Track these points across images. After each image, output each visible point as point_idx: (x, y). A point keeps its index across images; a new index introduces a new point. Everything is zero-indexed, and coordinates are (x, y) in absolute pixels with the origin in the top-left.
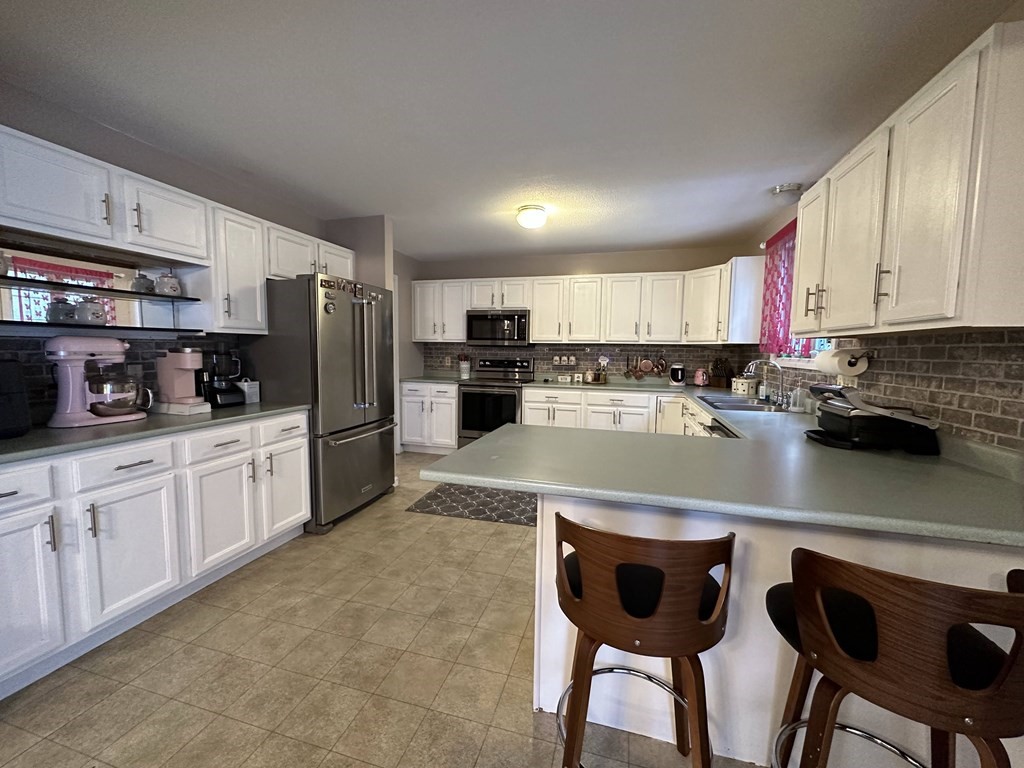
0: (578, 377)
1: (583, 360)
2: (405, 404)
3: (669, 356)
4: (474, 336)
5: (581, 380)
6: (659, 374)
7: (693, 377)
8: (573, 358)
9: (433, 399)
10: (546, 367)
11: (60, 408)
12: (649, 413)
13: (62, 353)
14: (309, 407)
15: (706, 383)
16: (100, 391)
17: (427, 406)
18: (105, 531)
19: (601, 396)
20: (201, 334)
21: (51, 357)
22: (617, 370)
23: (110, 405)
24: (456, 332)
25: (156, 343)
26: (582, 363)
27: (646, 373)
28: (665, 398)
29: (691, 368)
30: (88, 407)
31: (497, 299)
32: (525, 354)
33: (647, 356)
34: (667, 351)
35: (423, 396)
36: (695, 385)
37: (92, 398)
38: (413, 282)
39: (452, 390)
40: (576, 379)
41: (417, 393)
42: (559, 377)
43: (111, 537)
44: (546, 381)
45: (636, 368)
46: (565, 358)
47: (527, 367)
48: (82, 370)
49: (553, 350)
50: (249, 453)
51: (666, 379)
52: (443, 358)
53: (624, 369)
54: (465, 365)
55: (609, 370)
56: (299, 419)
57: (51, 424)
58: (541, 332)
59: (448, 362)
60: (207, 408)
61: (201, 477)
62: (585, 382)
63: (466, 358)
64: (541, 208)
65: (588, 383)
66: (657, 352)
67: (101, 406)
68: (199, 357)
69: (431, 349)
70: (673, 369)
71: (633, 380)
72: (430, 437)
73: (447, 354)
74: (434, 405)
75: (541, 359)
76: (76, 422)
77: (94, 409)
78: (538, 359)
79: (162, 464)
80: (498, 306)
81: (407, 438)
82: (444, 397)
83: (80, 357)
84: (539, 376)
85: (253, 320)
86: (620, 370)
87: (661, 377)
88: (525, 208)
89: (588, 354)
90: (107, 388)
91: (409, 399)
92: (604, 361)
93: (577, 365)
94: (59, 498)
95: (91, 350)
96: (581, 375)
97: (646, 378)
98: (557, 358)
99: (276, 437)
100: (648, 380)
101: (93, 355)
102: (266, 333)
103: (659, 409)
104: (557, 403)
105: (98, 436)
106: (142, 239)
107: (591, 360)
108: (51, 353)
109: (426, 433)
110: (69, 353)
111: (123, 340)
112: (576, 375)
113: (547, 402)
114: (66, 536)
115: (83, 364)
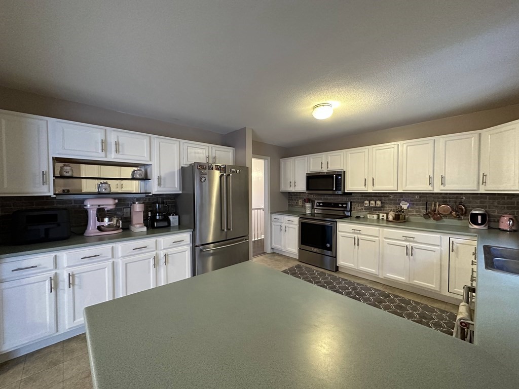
0: (383, 216)
1: (387, 203)
2: (273, 226)
3: (470, 202)
4: (310, 188)
5: (385, 218)
6: (458, 217)
7: (498, 221)
8: (379, 202)
9: (286, 225)
10: (360, 208)
11: (88, 228)
12: (441, 251)
13: (89, 206)
14: (192, 230)
15: (514, 228)
16: (103, 221)
17: (283, 228)
18: (77, 285)
19: (398, 233)
20: (150, 194)
21: (85, 207)
22: (417, 212)
23: (107, 227)
24: (301, 186)
25: (137, 199)
26: (387, 206)
27: (445, 216)
28: (459, 240)
29: (496, 214)
30: (97, 228)
31: (324, 166)
32: (345, 198)
33: (446, 202)
34: (466, 198)
35: (282, 223)
36: (500, 229)
37: (98, 224)
38: (281, 159)
39: (296, 220)
40: (381, 218)
41: (279, 221)
42: (368, 215)
43: (80, 288)
44: (358, 217)
45: (435, 211)
46: (373, 202)
47: (346, 207)
48: (96, 212)
49: (365, 196)
50: (155, 253)
51: (466, 222)
52: (298, 200)
53: (424, 212)
54: (308, 205)
55: (410, 211)
56: (186, 236)
57: (85, 235)
58: (353, 185)
59: (300, 202)
60: (145, 229)
61: (126, 264)
62: (388, 221)
63: (309, 201)
64: (329, 105)
65: (389, 221)
66: (456, 198)
67: (102, 227)
68: (142, 205)
69: (291, 195)
70: (472, 214)
71: (431, 221)
72: (285, 247)
73: (300, 198)
74: (287, 228)
75: (356, 202)
76: (92, 233)
77: (99, 228)
78: (354, 202)
79: (107, 256)
80: (325, 170)
81: (274, 245)
82: (292, 224)
83: (96, 207)
84: (355, 214)
85: (173, 187)
86: (420, 212)
87: (461, 219)
88: (317, 106)
89: (392, 200)
90: (106, 220)
91: (274, 223)
92: (405, 205)
93: (382, 207)
94: (58, 269)
95: (99, 204)
96: (385, 215)
97: (445, 219)
98: (367, 202)
99: (170, 245)
100: (447, 221)
101: (99, 206)
102: (181, 192)
103: (451, 248)
104: (360, 234)
105: (101, 240)
106: (119, 156)
107: (394, 204)
108: (85, 206)
109: (283, 243)
110: (92, 205)
111: (115, 199)
112: (381, 215)
113: (353, 233)
114: (61, 286)
115: (96, 210)
